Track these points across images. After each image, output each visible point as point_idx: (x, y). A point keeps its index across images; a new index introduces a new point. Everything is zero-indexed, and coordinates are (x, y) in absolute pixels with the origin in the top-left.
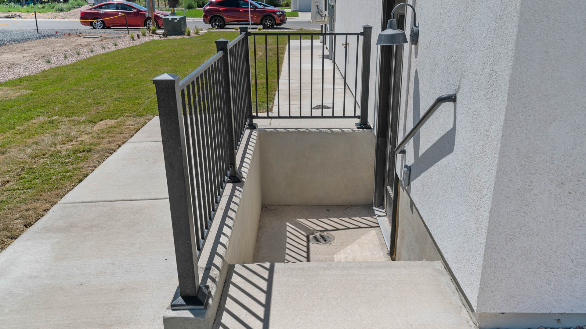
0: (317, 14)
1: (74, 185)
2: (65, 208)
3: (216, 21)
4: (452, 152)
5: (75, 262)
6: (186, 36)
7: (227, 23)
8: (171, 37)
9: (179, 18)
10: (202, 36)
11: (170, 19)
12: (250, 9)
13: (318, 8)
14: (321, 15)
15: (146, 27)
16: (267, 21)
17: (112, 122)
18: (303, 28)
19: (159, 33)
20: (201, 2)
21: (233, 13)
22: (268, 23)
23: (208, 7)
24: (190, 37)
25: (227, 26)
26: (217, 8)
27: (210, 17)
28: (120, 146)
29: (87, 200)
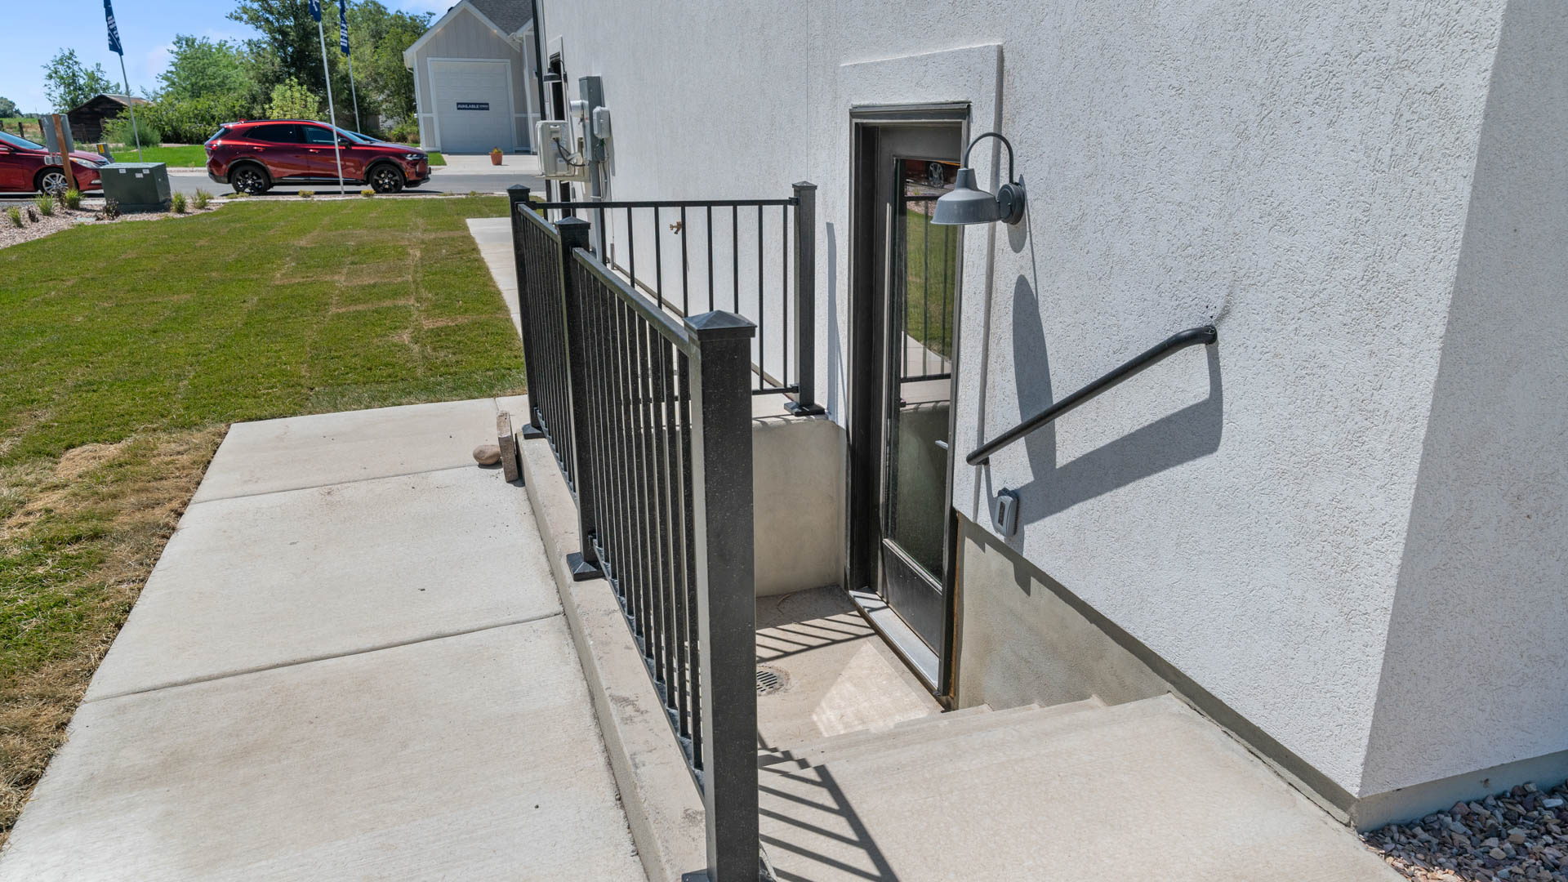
0: (559, 159)
1: (105, 639)
2: (122, 710)
3: (245, 174)
4: (1211, 452)
5: (264, 863)
6: (172, 215)
7: (277, 181)
8: (130, 216)
9: (150, 169)
10: (216, 213)
11: (121, 172)
12: (337, 147)
13: (559, 146)
14: (568, 162)
15: (40, 192)
16: (383, 176)
17: (112, 451)
18: (477, 191)
19: (89, 207)
20: (170, 128)
21: (291, 156)
22: (387, 181)
23: (219, 142)
24: (187, 215)
25: (276, 189)
26: (247, 144)
27: (229, 165)
28: (180, 514)
29: (180, 678)
